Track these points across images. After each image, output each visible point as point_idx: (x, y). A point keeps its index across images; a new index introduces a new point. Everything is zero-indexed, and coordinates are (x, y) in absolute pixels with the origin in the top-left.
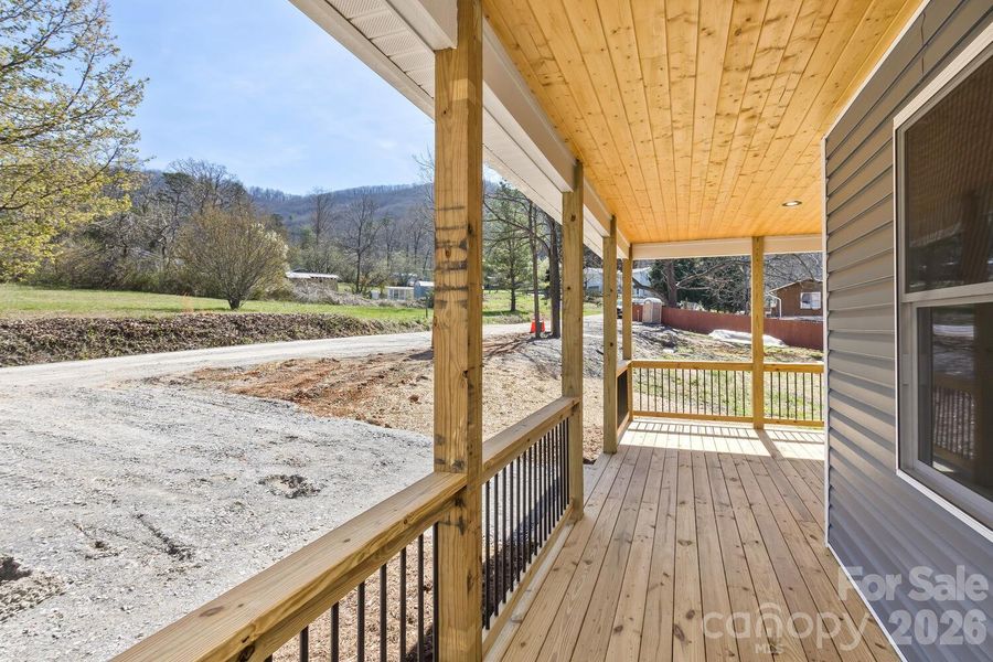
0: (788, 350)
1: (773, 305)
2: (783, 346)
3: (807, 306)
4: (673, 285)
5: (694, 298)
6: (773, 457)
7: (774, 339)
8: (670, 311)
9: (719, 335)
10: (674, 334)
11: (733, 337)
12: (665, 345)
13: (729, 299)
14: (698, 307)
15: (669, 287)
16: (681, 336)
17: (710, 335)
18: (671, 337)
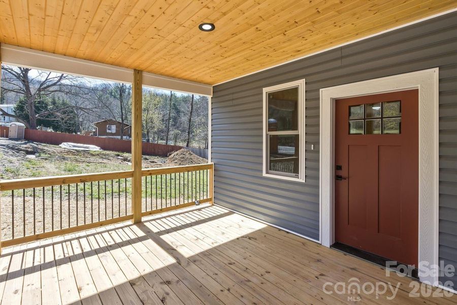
0: (104, 152)
1: (94, 130)
2: (101, 150)
3: (110, 131)
4: (33, 116)
5: (47, 124)
6: (179, 262)
7: (97, 147)
8: (31, 131)
9: (65, 145)
10: (36, 145)
11: (74, 146)
12: (28, 153)
13: (69, 127)
14: (50, 130)
15: (30, 117)
16: (40, 147)
17: (60, 145)
18: (34, 148)
